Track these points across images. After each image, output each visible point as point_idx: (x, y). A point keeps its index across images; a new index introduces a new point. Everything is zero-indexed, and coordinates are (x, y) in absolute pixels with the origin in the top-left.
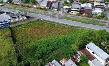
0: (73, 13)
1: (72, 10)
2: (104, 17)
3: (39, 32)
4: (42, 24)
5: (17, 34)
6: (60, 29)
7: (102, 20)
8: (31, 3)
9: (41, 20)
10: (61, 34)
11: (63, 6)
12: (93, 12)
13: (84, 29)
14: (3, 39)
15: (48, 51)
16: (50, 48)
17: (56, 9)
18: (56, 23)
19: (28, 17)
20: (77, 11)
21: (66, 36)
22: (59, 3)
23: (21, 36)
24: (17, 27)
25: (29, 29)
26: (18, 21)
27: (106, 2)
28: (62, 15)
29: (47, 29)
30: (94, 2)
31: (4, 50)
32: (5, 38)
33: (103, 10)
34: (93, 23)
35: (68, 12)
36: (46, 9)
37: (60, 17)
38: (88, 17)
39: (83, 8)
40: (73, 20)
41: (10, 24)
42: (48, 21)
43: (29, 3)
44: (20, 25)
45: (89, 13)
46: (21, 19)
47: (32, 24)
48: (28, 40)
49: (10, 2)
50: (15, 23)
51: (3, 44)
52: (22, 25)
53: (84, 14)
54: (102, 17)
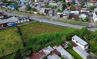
0: (64, 18)
1: (64, 15)
2: (88, 20)
3: (38, 30)
4: (41, 25)
5: (23, 31)
6: (54, 28)
7: (86, 23)
8: (32, 10)
9: (40, 22)
10: (54, 31)
11: (57, 12)
12: (80, 17)
13: (72, 28)
14: (12, 34)
15: (44, 41)
16: (46, 39)
17: (51, 15)
18: (51, 24)
19: (30, 20)
20: (67, 16)
21: (58, 32)
22: (54, 10)
23: (25, 32)
24: (22, 26)
25: (31, 28)
26: (23, 23)
27: (90, 10)
28: (56, 19)
29: (44, 28)
30: (81, 10)
31: (13, 40)
32: (14, 33)
33: (88, 16)
34: (79, 24)
35: (61, 17)
36: (43, 14)
37: (55, 20)
38: (76, 20)
39: (72, 14)
40: (64, 22)
41: (17, 24)
42: (45, 23)
43: (31, 10)
44: (24, 25)
45: (77, 17)
46: (25, 21)
47: (33, 24)
48: (30, 34)
49: (17, 10)
50: (21, 23)
51: (13, 37)
52: (26, 25)
53: (73, 18)
54: (86, 20)
